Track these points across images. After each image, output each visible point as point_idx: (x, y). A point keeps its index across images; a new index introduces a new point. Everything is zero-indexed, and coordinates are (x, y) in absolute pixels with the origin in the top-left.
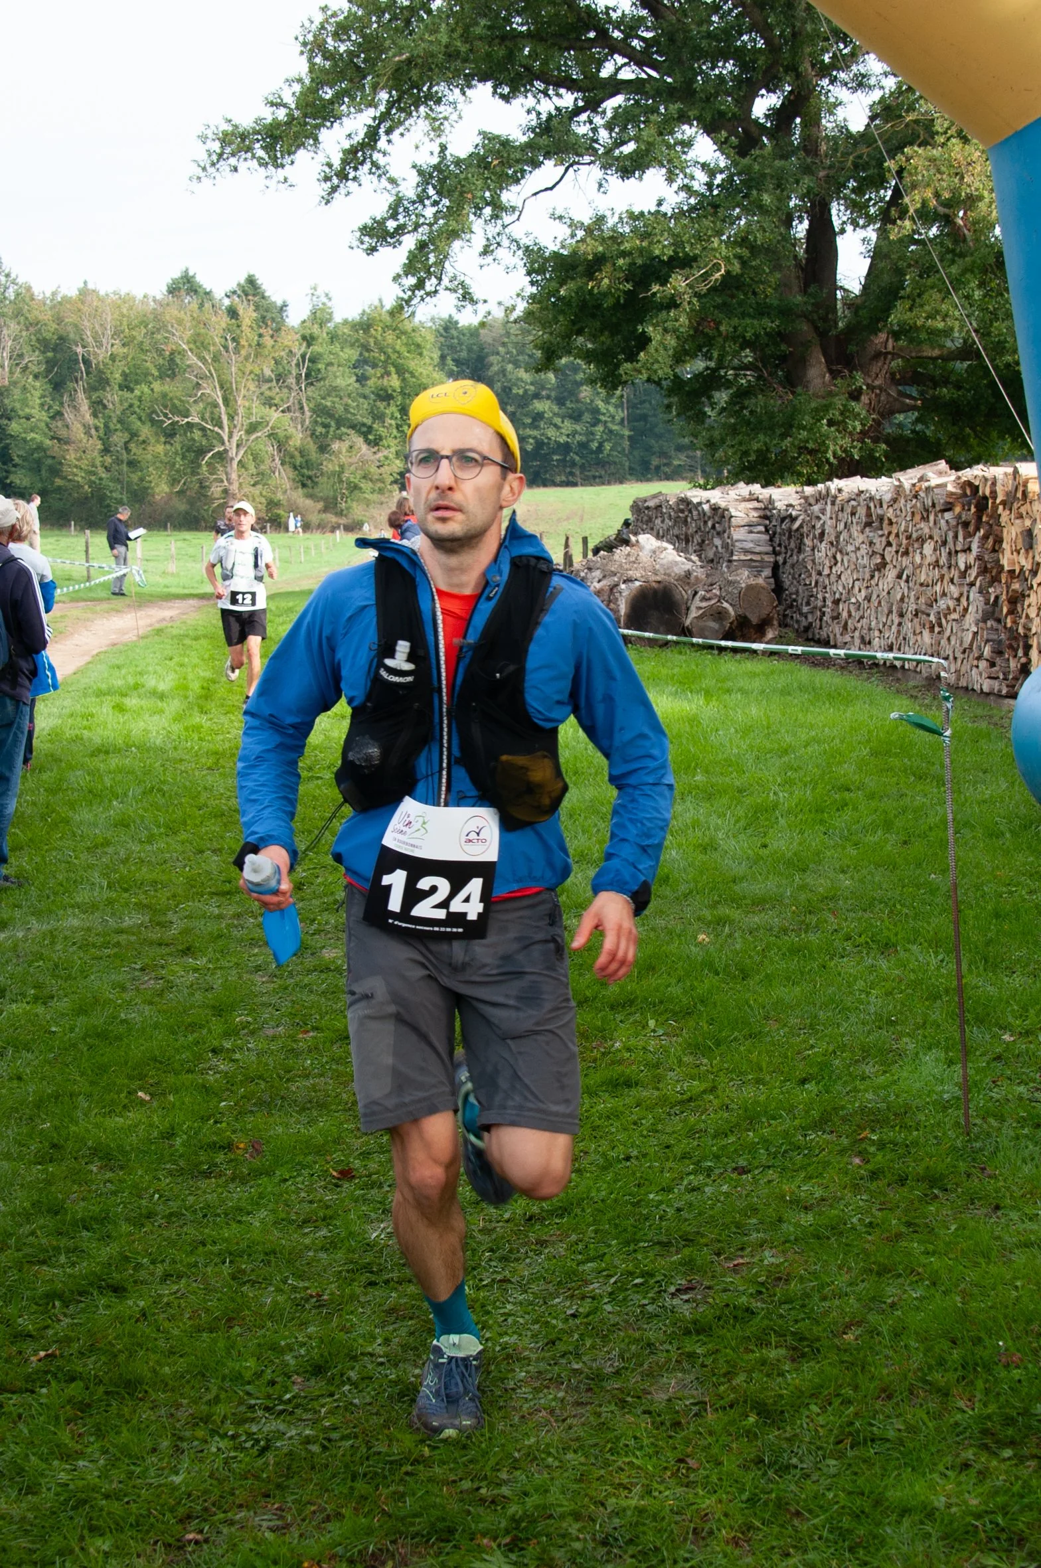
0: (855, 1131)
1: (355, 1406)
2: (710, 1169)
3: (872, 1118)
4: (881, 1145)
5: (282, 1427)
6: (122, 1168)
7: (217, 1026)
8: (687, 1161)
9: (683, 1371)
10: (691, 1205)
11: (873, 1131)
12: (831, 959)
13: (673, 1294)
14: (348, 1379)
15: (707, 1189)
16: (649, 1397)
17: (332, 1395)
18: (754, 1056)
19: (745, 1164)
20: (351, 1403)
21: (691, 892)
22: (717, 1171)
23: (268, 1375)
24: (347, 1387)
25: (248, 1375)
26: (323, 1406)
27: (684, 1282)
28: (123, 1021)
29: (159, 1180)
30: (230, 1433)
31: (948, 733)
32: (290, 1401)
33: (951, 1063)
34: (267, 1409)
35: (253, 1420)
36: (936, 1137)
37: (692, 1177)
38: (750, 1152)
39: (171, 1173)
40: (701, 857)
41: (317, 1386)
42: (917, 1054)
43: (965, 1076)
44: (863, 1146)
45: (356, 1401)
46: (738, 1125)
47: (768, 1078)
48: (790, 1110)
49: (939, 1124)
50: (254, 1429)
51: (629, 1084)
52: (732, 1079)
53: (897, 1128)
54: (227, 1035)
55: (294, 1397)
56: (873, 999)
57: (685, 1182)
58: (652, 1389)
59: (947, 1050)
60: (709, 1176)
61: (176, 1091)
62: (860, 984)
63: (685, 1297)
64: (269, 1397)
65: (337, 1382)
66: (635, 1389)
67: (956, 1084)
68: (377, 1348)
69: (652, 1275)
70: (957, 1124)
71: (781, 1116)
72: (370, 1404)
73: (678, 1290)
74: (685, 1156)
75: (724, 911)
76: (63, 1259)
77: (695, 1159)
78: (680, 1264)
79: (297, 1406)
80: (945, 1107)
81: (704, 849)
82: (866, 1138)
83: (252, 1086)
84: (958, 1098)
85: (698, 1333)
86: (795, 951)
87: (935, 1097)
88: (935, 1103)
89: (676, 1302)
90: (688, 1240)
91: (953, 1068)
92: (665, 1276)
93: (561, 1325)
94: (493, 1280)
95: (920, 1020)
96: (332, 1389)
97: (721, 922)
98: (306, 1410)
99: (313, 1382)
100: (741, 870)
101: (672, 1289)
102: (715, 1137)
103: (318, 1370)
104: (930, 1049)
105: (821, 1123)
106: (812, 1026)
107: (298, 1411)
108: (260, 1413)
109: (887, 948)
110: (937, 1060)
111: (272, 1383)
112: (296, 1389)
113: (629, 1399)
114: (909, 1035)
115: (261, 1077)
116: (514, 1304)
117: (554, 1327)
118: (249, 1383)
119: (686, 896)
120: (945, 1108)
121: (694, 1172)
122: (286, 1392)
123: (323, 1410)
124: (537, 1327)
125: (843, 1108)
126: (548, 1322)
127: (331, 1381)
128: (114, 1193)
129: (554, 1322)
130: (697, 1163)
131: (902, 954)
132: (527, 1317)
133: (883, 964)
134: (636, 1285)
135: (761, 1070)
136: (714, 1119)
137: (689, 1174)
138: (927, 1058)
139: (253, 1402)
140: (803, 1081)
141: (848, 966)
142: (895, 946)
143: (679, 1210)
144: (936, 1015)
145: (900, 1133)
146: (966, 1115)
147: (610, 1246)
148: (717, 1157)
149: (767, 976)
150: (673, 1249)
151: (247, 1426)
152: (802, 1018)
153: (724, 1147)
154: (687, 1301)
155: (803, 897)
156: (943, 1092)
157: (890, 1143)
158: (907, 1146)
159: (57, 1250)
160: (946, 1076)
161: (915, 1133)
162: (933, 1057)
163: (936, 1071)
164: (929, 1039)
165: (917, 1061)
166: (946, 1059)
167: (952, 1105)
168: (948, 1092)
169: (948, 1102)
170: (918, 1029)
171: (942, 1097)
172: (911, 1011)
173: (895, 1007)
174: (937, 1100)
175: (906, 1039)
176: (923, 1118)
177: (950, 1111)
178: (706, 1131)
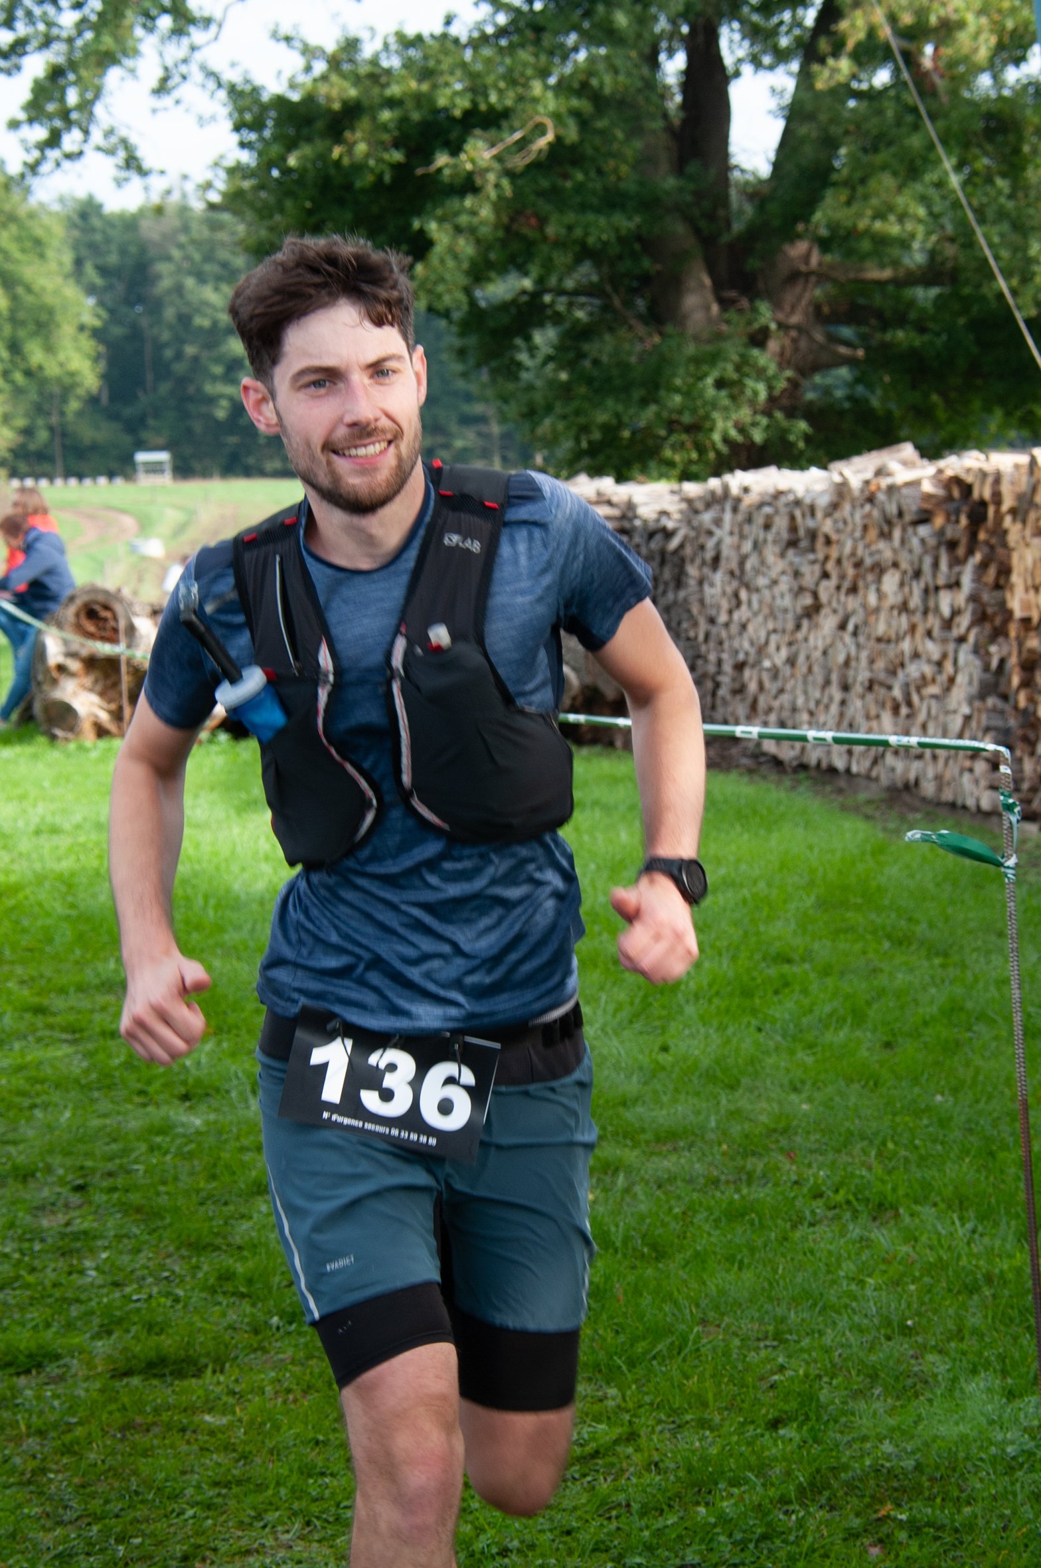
0: (868, 1506)
3: (895, 1484)
4: (914, 1528)
8: (604, 1556)
11: (899, 1506)
12: (794, 1227)
18: (692, 1383)
19: (697, 1559)
31: (1012, 862)
33: (1011, 1395)
36: (1002, 1516)
38: (702, 1540)
42: (954, 1380)
44: (885, 1530)
46: (679, 1496)
47: (717, 1418)
48: (761, 1469)
52: (660, 1422)
53: (938, 1500)
56: (869, 1292)
59: (1004, 1373)
62: (848, 1267)
67: (1025, 1430)
71: (747, 1481)
74: (598, 1548)
75: (613, 1151)
77: (615, 1552)
80: (1011, 1467)
82: (888, 1517)
84: (1030, 1454)
86: (735, 1214)
87: (993, 1450)
88: (994, 1461)
91: (1017, 1403)
95: (951, 1325)
97: (610, 1168)
100: (632, 1086)
102: (643, 1514)
104: (974, 1371)
105: (812, 1490)
106: (778, 1336)
109: (882, 1210)
110: (989, 1390)
114: (935, 1349)
120: (1010, 1469)
125: (845, 1468)
131: (908, 1220)
133: (884, 1237)
135: (705, 1405)
136: (637, 1484)
138: (975, 1387)
140: (775, 1424)
141: (824, 1239)
142: (894, 1207)
144: (974, 1320)
145: (942, 1508)
148: (650, 1548)
149: (697, 1254)
152: (761, 1320)
153: (659, 1533)
155: (736, 1129)
156: (1005, 1442)
157: (929, 1524)
158: (956, 1531)
160: (1006, 1416)
161: (967, 1510)
162: (982, 1385)
163: (989, 1407)
164: (970, 1357)
165: (957, 1393)
166: (1004, 1389)
167: (1021, 1465)
168: (1012, 1443)
169: (1014, 1458)
170: (949, 1340)
171: (1003, 1450)
172: (935, 1311)
173: (909, 1306)
174: (995, 1457)
175: (931, 1357)
176: (978, 1485)
177: (1020, 1473)
178: (628, 1505)
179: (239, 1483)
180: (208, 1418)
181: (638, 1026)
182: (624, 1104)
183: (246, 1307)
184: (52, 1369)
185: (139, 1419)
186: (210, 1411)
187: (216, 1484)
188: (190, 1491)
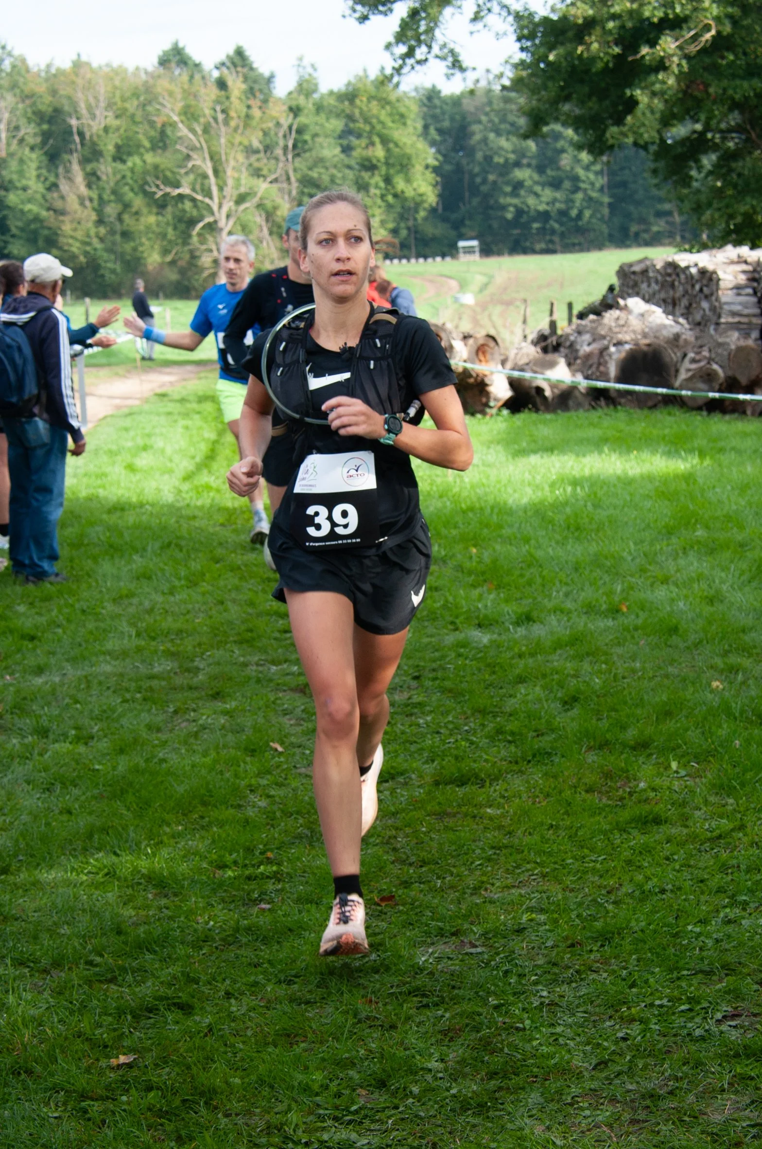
1: (421, 1118)
2: (746, 903)
5: (354, 1136)
6: (176, 895)
7: (251, 765)
8: (722, 895)
9: (736, 1092)
10: (729, 936)
13: (718, 1021)
14: (411, 1092)
15: (743, 922)
16: (705, 1117)
17: (396, 1107)
20: (416, 1116)
21: (701, 642)
22: (752, 905)
23: (333, 1087)
24: (411, 1100)
25: (316, 1087)
26: (389, 1117)
27: (729, 1009)
28: (163, 760)
29: (213, 906)
30: (303, 1141)
32: (357, 1112)
34: (336, 1119)
35: (323, 1129)
37: (728, 910)
39: (223, 900)
40: (707, 610)
41: (381, 1099)
45: (422, 1114)
50: (326, 1137)
51: (657, 821)
54: (260, 774)
55: (360, 1108)
57: (722, 915)
58: (708, 1110)
60: (744, 909)
61: (221, 825)
63: (733, 1023)
64: (337, 1108)
65: (400, 1094)
66: (692, 1109)
68: (434, 1064)
69: (699, 1003)
72: (435, 1116)
73: (724, 1017)
74: (720, 890)
75: (733, 659)
76: (129, 978)
77: (730, 893)
78: (725, 992)
79: (366, 1116)
81: (711, 601)
83: (290, 821)
85: (748, 1057)
89: (724, 1028)
90: (729, 969)
92: (710, 1003)
93: (613, 1048)
94: (542, 1004)
96: (396, 1101)
97: (733, 670)
98: (373, 1121)
99: (376, 1095)
100: (749, 621)
101: (719, 1016)
102: (748, 871)
103: (382, 1084)
107: (367, 1122)
108: (330, 1122)
111: (338, 1095)
112: (362, 1101)
113: (686, 1118)
115: (298, 813)
116: (565, 1026)
117: (605, 1049)
118: (317, 1094)
119: (696, 645)
121: (731, 905)
122: (353, 1103)
123: (390, 1122)
124: (588, 1048)
126: (599, 1044)
127: (394, 1094)
128: (170, 918)
129: (605, 1044)
130: (732, 897)
132: (578, 1039)
134: (682, 1011)
136: (745, 854)
137: (725, 907)
139: (321, 1112)
143: (717, 941)
147: (653, 973)
148: (751, 891)
150: (714, 978)
151: (318, 1134)
154: (735, 1027)
159: (123, 970)
178: (738, 867)
179: (506, 847)
180: (489, 810)
181: (754, 584)
182: (743, 631)
183: (513, 748)
184: (401, 779)
185: (449, 810)
186: (490, 806)
187: (493, 848)
188: (478, 851)
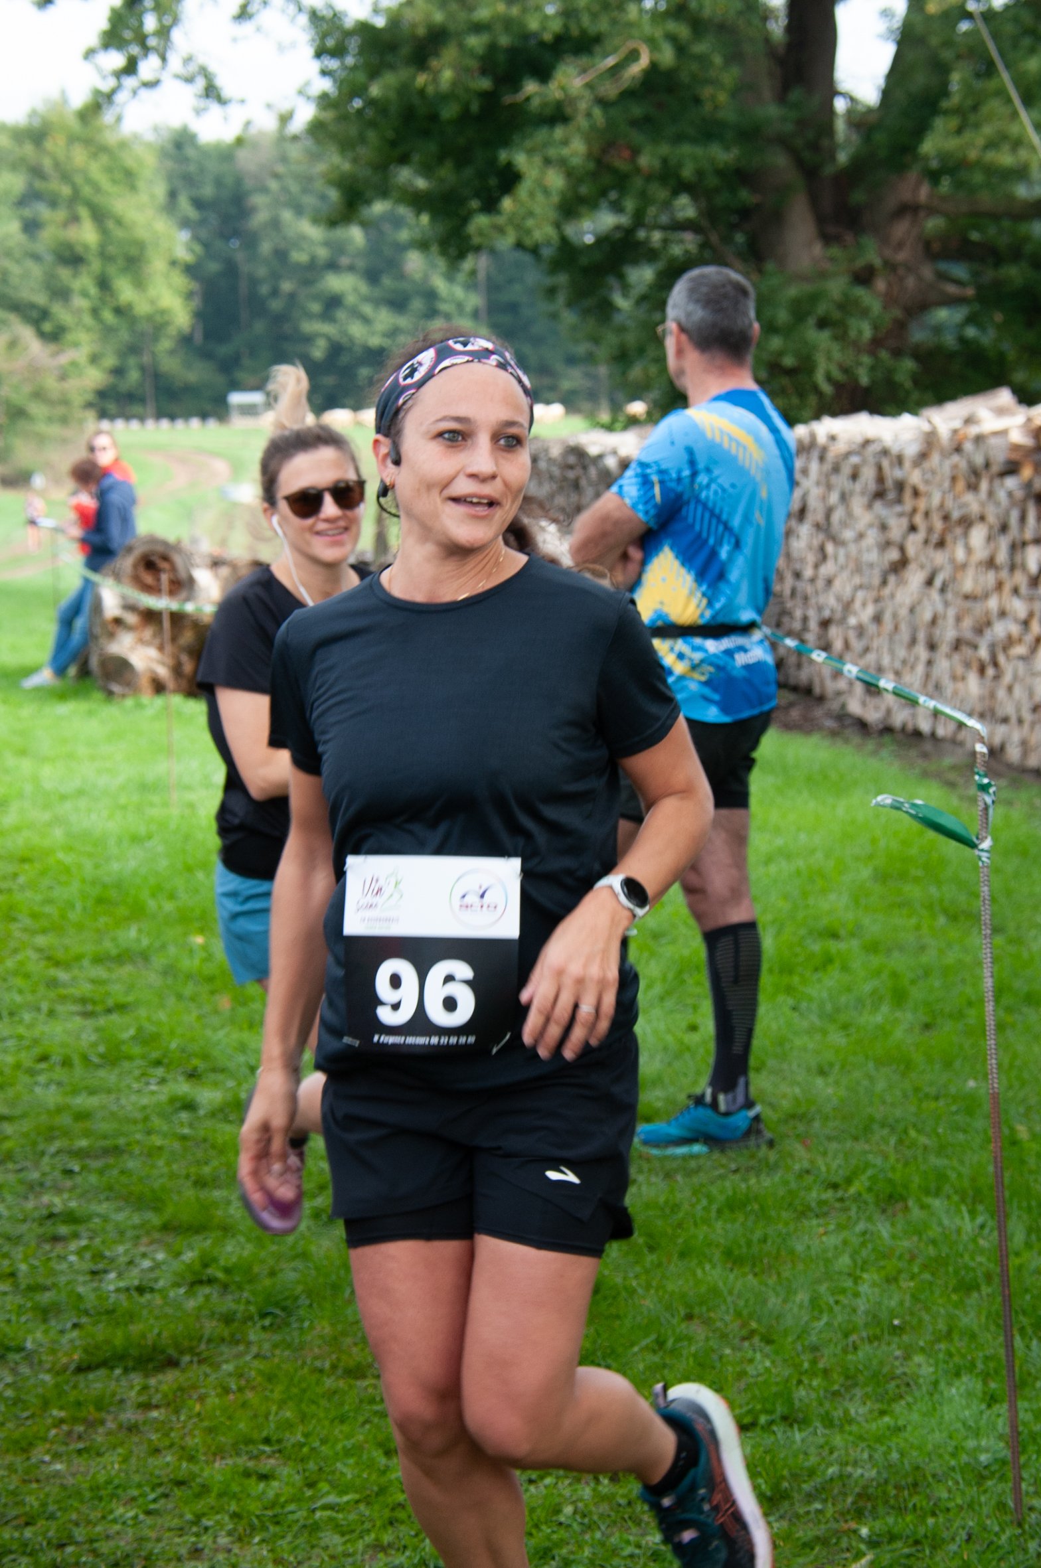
3: (859, 1493)
4: (874, 1540)
12: (796, 1218)
31: (986, 844)
33: (992, 1400)
36: (965, 1528)
42: (936, 1384)
43: (1014, 1426)
49: (970, 1506)
56: (864, 1288)
59: (986, 1377)
62: (844, 1263)
67: (1001, 1437)
70: (1001, 1506)
80: (980, 1476)
84: (1004, 1462)
86: (734, 1205)
87: (964, 1458)
88: (964, 1469)
91: (996, 1408)
95: (942, 1326)
104: (958, 1375)
109: (891, 1202)
110: (969, 1394)
114: (922, 1349)
120: (981, 1479)
131: (916, 1213)
133: (884, 1230)
138: (953, 1391)
142: (903, 1199)
144: (969, 1319)
145: (905, 1519)
146: (1017, 1490)
156: (978, 1449)
157: (889, 1535)
160: (983, 1422)
161: (931, 1521)
162: (963, 1389)
163: (967, 1413)
164: (957, 1359)
165: (936, 1396)
166: (985, 1393)
167: (993, 1473)
168: (987, 1450)
169: (986, 1467)
170: (938, 1340)
171: (976, 1459)
172: (927, 1309)
173: (901, 1303)
174: (968, 1464)
175: (918, 1358)
176: (945, 1495)
177: (990, 1483)
181: (669, 1004)
